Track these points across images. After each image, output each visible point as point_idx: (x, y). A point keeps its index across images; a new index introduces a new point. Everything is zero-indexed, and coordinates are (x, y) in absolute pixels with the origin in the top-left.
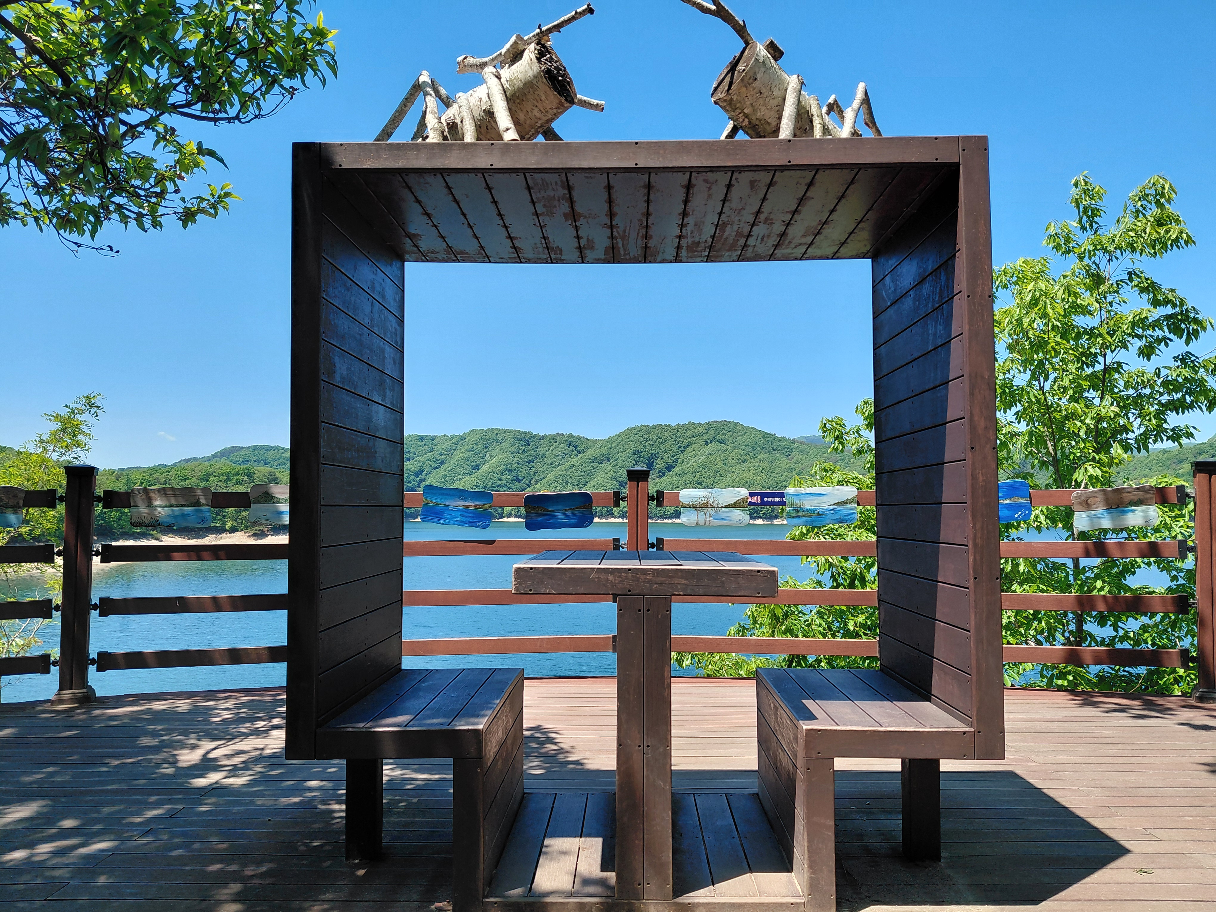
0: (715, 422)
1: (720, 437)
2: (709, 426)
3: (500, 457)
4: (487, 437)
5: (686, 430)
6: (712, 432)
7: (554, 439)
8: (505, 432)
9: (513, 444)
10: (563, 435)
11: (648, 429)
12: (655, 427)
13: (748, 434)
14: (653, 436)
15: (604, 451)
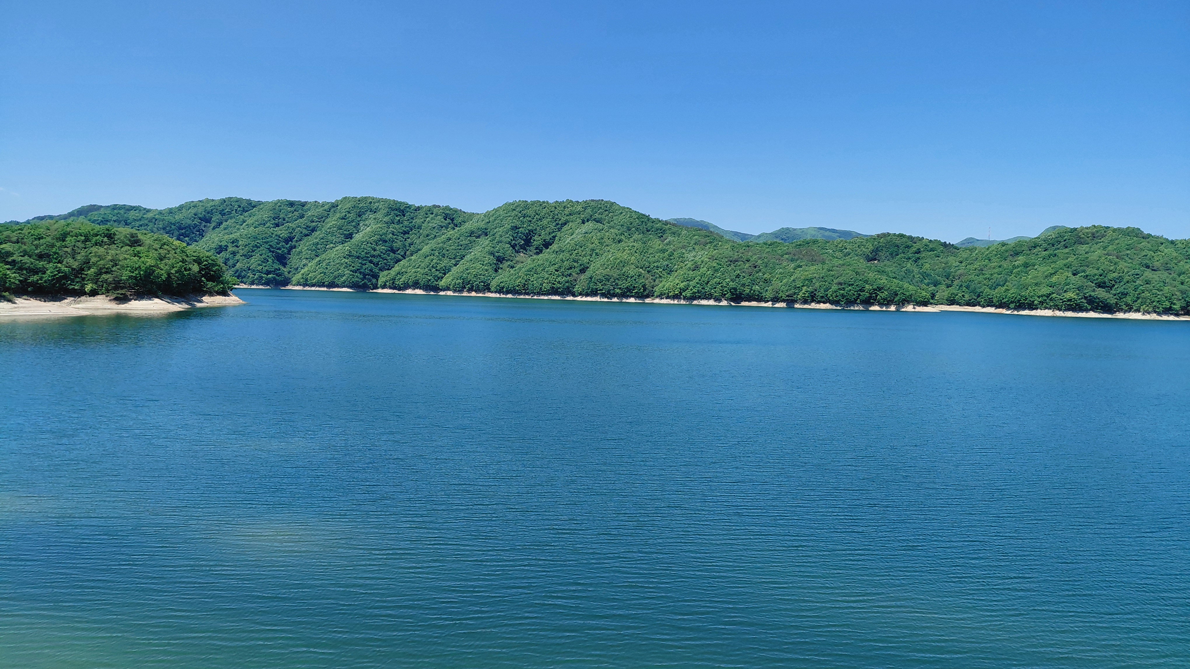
0: (593, 201)
1: (597, 216)
2: (586, 205)
3: (374, 227)
4: (361, 205)
5: (564, 207)
6: (589, 210)
7: (430, 211)
8: (379, 201)
9: (388, 214)
10: (439, 207)
11: (526, 205)
12: (534, 203)
13: (624, 214)
14: (530, 212)
15: (482, 225)
